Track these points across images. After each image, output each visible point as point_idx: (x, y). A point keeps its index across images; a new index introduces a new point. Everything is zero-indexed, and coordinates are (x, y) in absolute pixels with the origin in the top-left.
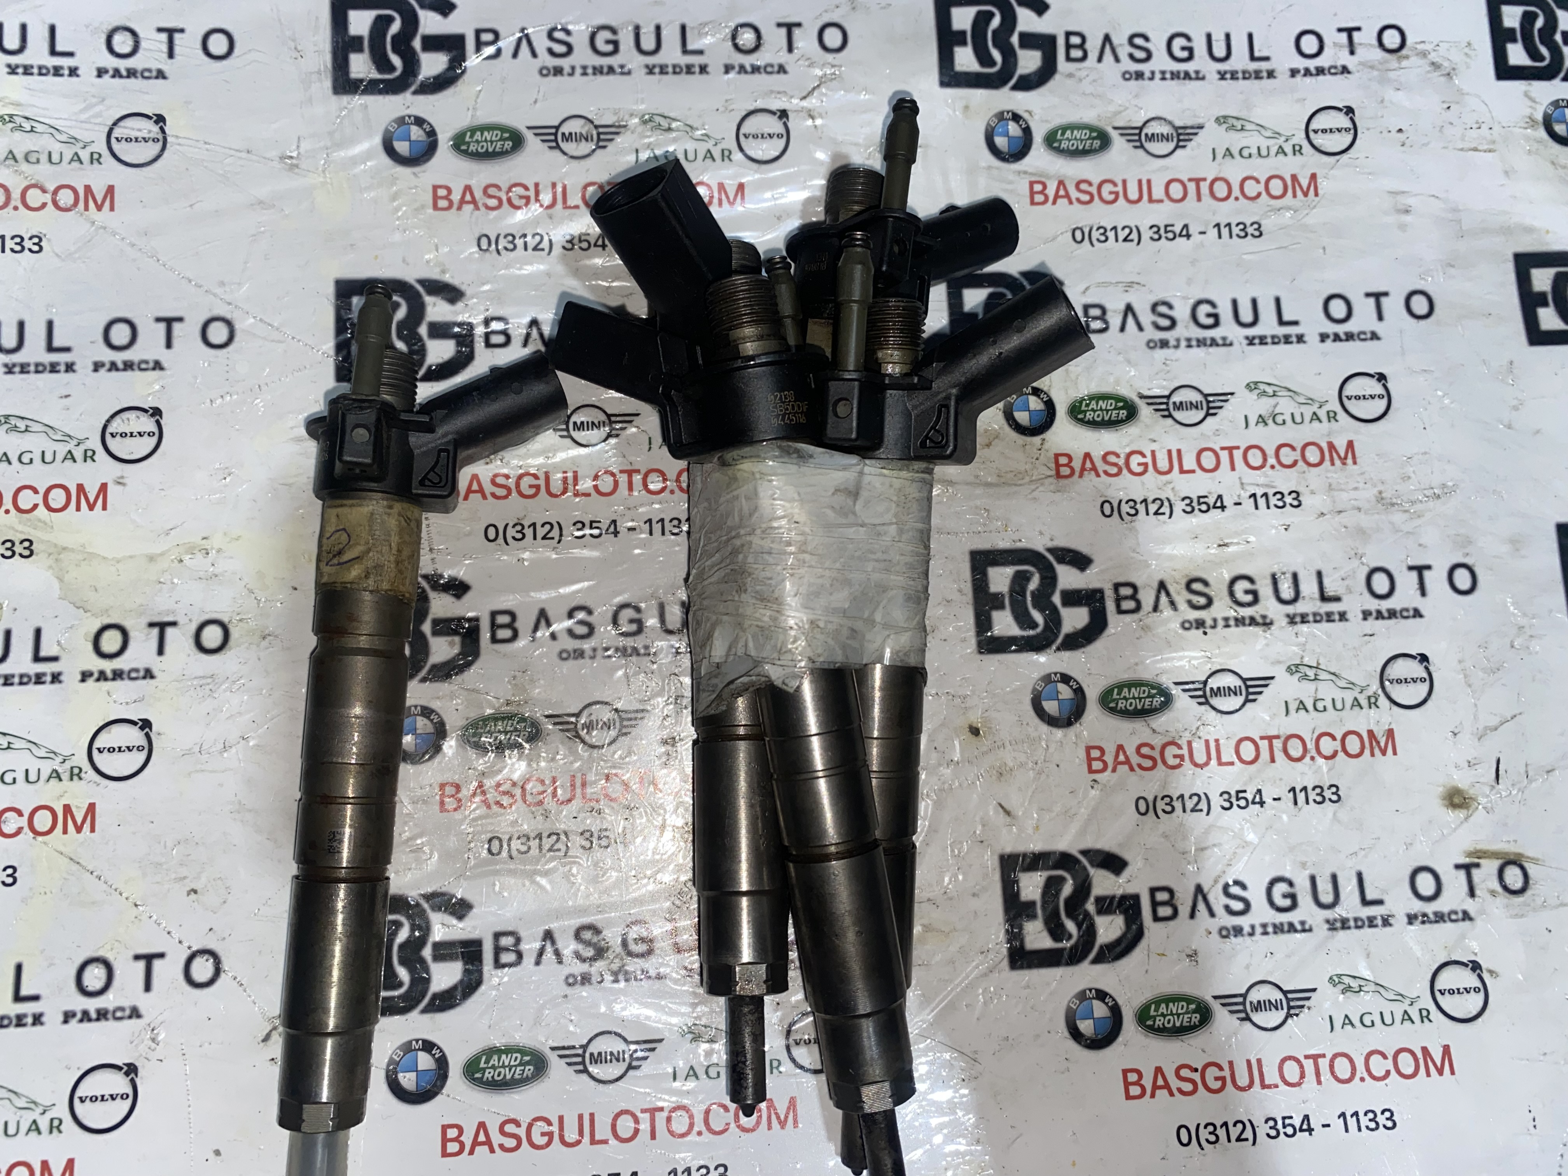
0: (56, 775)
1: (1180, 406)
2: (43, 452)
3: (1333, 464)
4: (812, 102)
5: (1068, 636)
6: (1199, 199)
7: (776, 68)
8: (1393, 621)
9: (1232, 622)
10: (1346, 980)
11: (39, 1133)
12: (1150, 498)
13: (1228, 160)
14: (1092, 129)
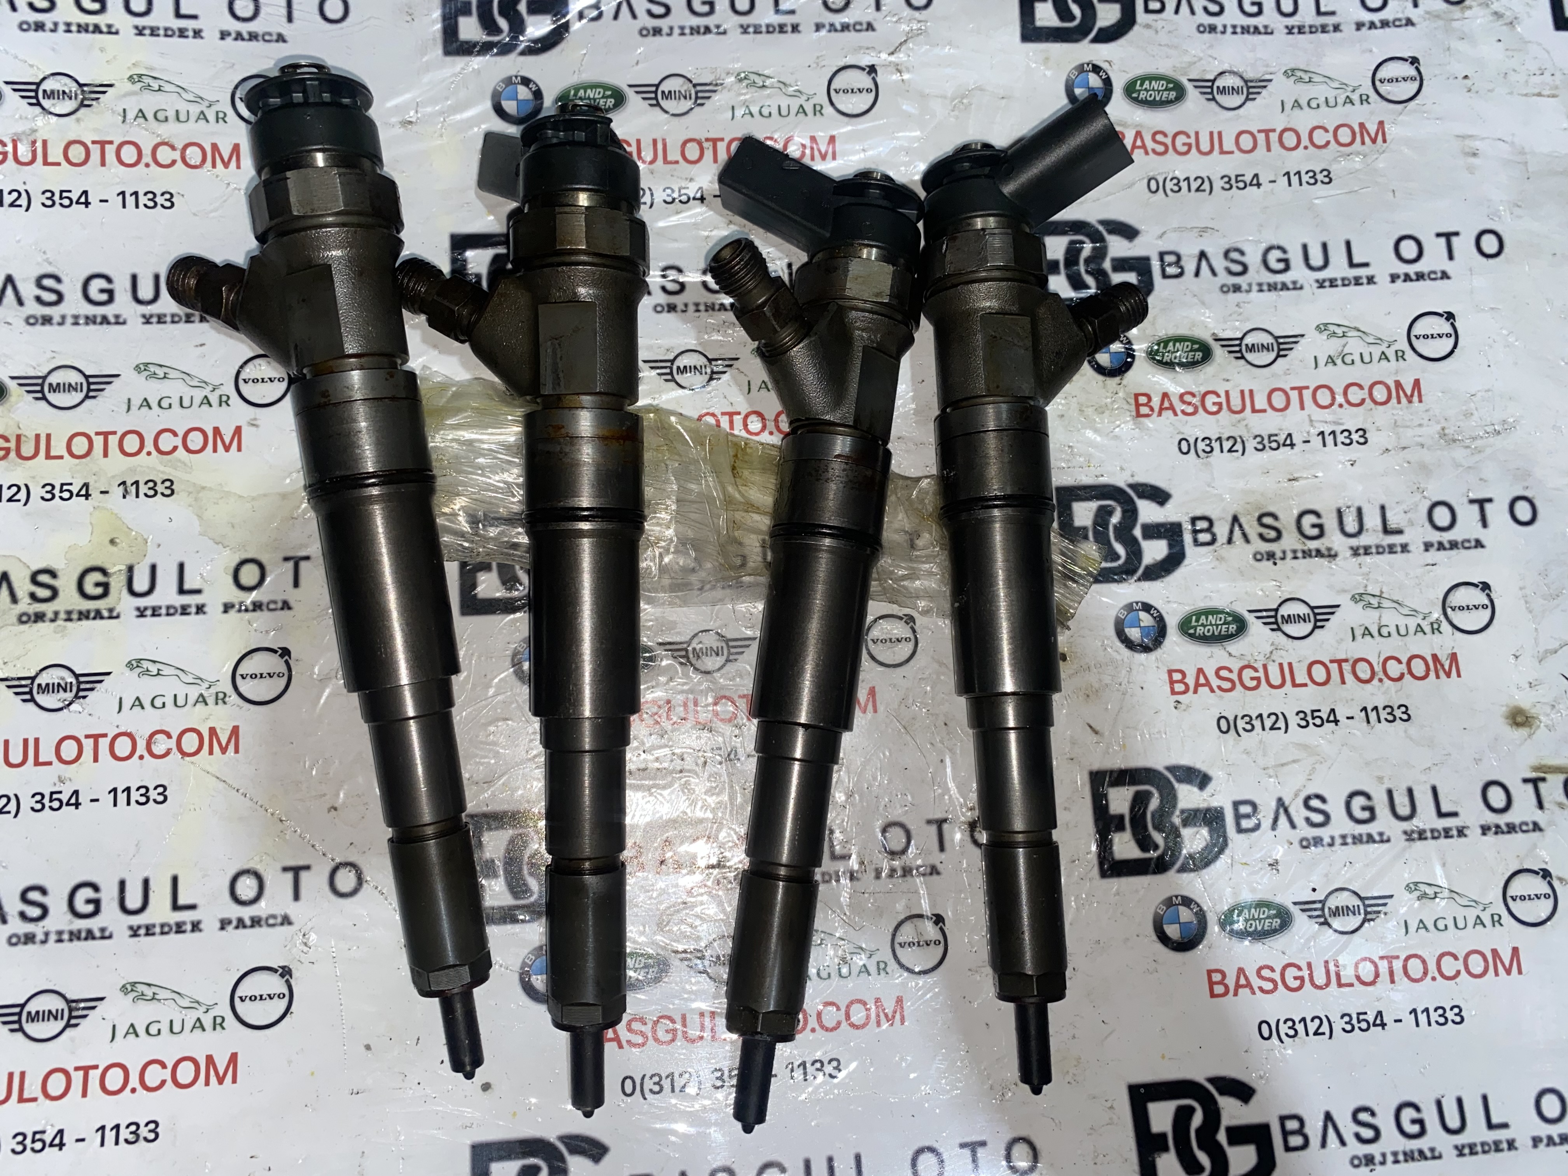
0: (202, 699)
1: (1252, 348)
2: (181, 398)
3: (1399, 402)
4: (901, 57)
5: (1147, 568)
6: (1269, 149)
7: (864, 26)
8: (1454, 552)
9: (1300, 555)
12: (1225, 436)
13: (1297, 111)
14: (1169, 80)
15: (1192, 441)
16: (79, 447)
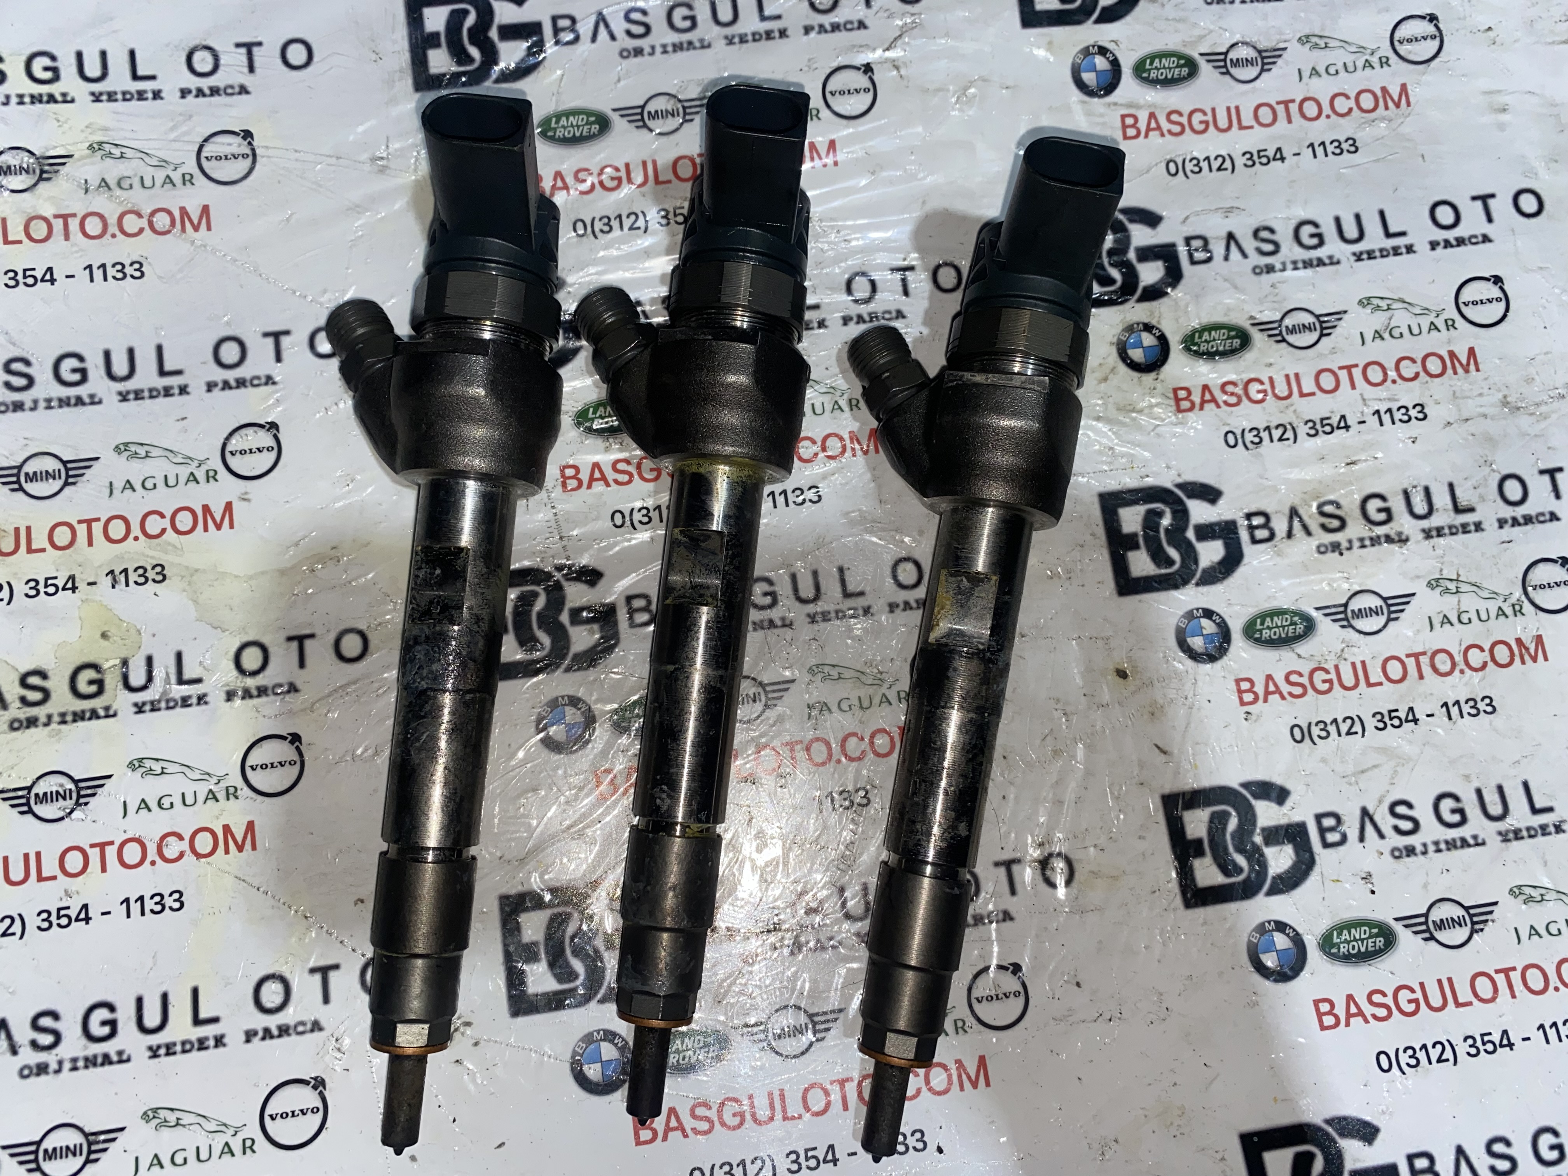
0: (212, 796)
1: (1292, 330)
2: (166, 477)
3: (1455, 373)
4: (896, 53)
5: (1204, 571)
6: (1290, 121)
7: (856, 25)
8: (1529, 527)
9: (1367, 542)
10: (1527, 890)
11: (233, 1155)
12: (1273, 424)
13: (1315, 79)
14: (1179, 56)
15: (1238, 432)
16: (62, 536)
